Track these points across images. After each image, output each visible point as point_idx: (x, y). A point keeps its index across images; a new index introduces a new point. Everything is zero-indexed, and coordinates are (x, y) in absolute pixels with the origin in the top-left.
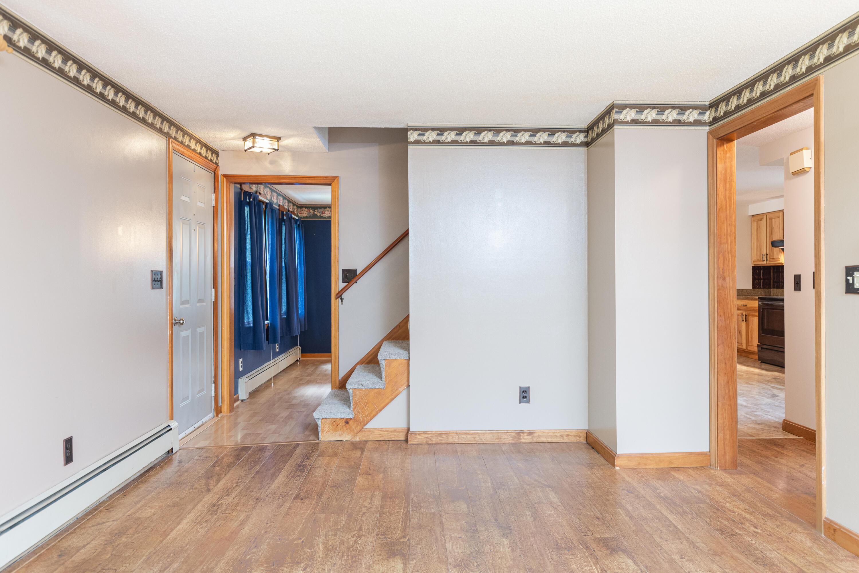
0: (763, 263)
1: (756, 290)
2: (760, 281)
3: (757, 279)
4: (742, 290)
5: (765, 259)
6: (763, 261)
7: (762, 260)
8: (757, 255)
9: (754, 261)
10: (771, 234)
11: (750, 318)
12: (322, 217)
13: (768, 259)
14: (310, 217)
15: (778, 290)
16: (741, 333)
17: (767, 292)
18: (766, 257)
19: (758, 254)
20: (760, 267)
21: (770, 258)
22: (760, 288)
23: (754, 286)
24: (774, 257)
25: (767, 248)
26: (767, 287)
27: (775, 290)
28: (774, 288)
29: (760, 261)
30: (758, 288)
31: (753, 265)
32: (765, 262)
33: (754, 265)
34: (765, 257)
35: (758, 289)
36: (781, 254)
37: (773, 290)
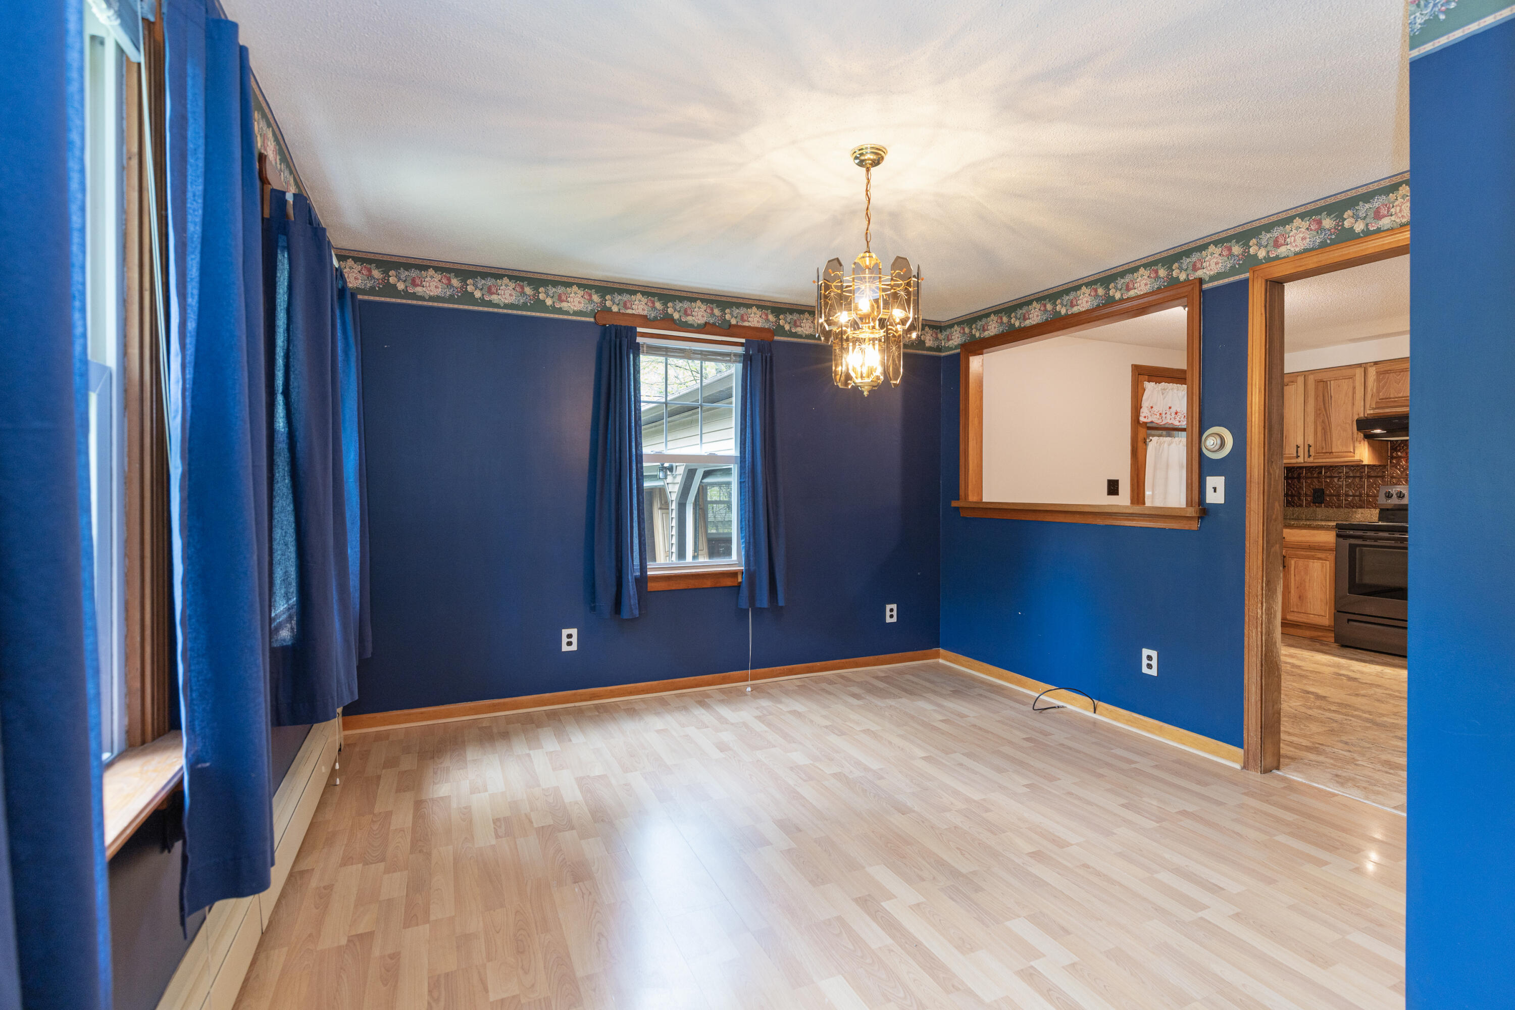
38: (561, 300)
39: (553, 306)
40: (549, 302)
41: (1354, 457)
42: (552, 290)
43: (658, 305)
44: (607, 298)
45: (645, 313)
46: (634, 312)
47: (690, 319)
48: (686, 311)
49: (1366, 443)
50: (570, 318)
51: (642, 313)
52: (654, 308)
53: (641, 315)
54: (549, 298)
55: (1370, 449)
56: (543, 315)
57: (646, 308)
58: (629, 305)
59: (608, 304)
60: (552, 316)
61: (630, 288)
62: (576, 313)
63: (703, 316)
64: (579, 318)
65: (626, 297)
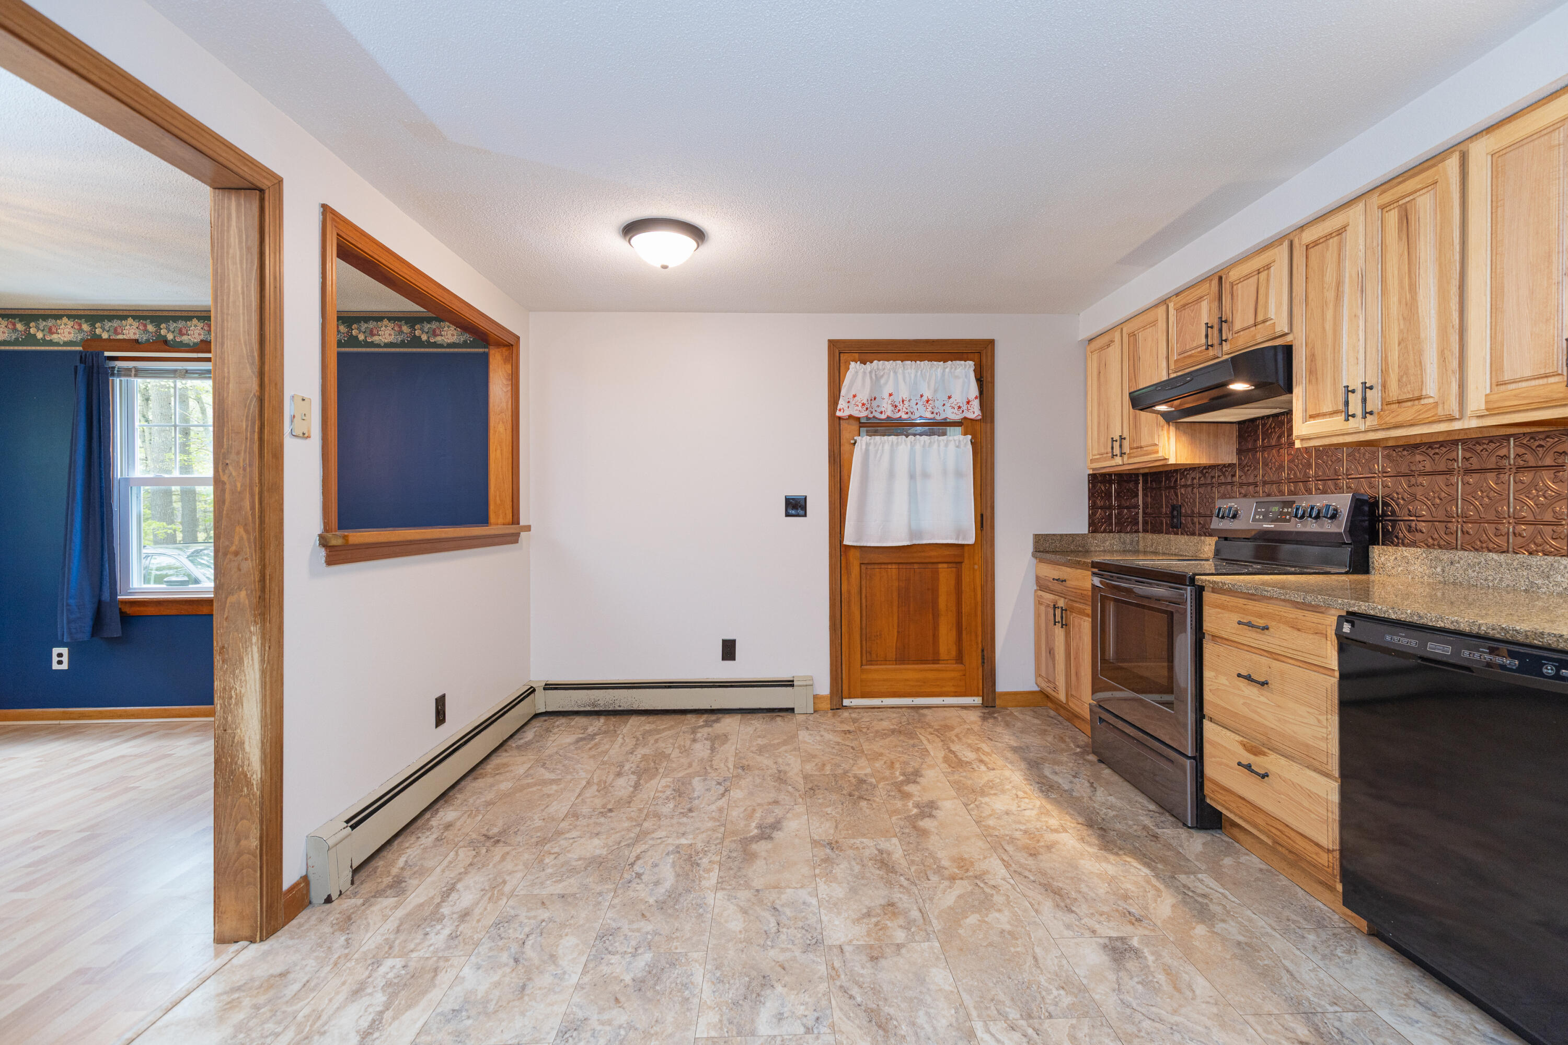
0: (1113, 463)
1: (1099, 535)
2: (1111, 514)
3: (1101, 508)
4: (1061, 535)
5: (1117, 451)
6: (1113, 456)
7: (1110, 455)
8: (1098, 442)
9: (1092, 461)
10: (1134, 373)
11: (1074, 619)
12: (51, 343)
13: (1126, 449)
14: (16, 342)
15: (1155, 536)
16: (1054, 654)
17: (1128, 541)
18: (1121, 446)
19: (1102, 440)
20: (1110, 475)
21: (1131, 449)
22: (1111, 531)
23: (1094, 526)
24: (1143, 444)
25: (1122, 419)
26: (1129, 529)
27: (1150, 536)
28: (1145, 531)
29: (1105, 460)
30: (1104, 531)
31: (1091, 472)
32: (1118, 460)
33: (1094, 469)
34: (1117, 445)
35: (1103, 535)
36: (1161, 433)
37: (1144, 538)
38: (51, 332)
39: (44, 339)
40: (40, 335)
41: (1157, 452)
42: (42, 324)
43: (151, 328)
44: (97, 326)
45: (137, 337)
46: (125, 337)
47: (185, 339)
48: (180, 330)
49: (1172, 429)
50: (60, 348)
51: (132, 337)
52: (146, 331)
53: (133, 340)
54: (40, 332)
55: (1184, 439)
56: (34, 348)
57: (137, 331)
58: (119, 330)
59: (98, 331)
60: (43, 348)
61: (121, 313)
62: (66, 344)
63: (199, 334)
64: (69, 348)
65: (116, 323)
